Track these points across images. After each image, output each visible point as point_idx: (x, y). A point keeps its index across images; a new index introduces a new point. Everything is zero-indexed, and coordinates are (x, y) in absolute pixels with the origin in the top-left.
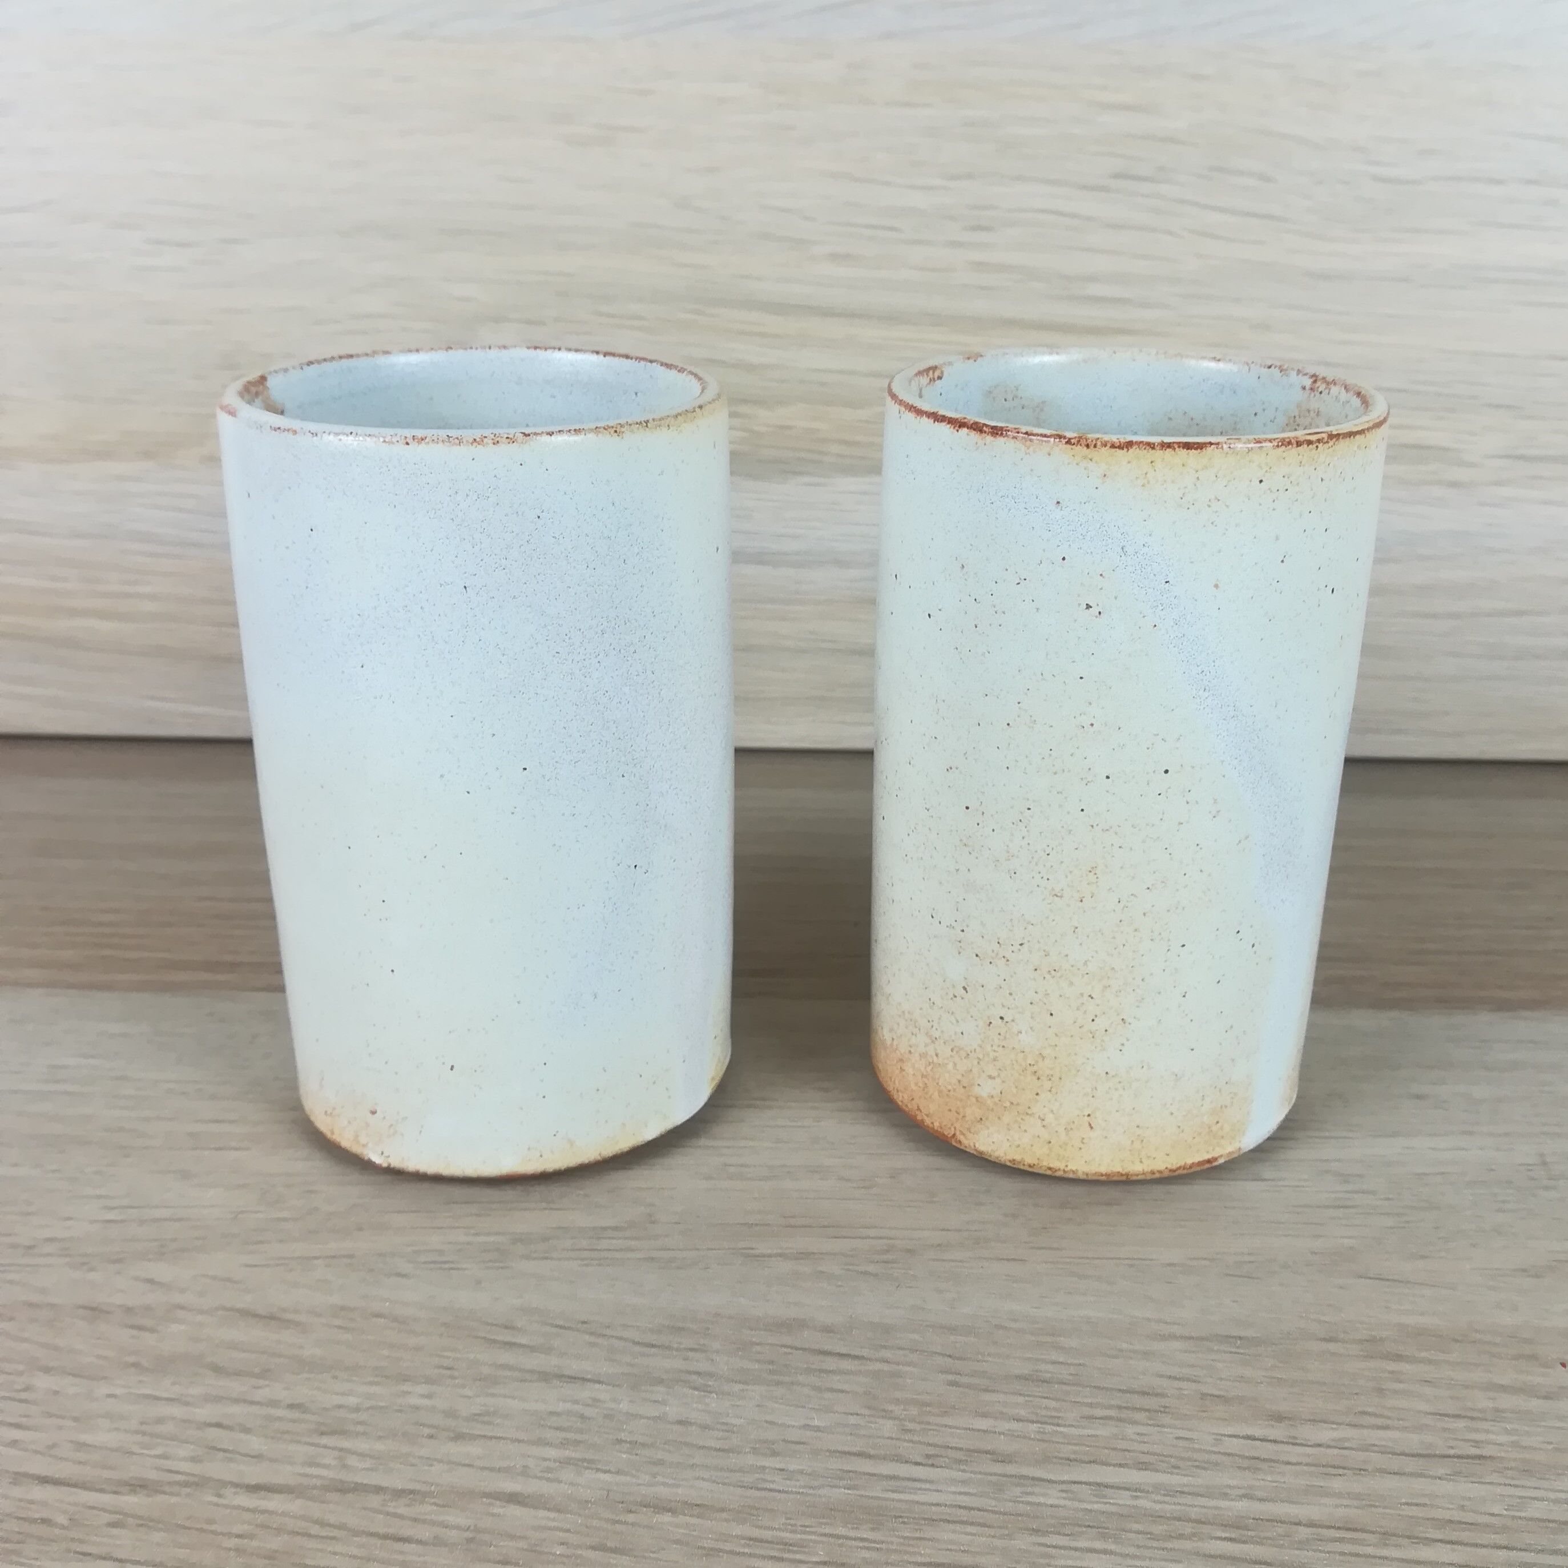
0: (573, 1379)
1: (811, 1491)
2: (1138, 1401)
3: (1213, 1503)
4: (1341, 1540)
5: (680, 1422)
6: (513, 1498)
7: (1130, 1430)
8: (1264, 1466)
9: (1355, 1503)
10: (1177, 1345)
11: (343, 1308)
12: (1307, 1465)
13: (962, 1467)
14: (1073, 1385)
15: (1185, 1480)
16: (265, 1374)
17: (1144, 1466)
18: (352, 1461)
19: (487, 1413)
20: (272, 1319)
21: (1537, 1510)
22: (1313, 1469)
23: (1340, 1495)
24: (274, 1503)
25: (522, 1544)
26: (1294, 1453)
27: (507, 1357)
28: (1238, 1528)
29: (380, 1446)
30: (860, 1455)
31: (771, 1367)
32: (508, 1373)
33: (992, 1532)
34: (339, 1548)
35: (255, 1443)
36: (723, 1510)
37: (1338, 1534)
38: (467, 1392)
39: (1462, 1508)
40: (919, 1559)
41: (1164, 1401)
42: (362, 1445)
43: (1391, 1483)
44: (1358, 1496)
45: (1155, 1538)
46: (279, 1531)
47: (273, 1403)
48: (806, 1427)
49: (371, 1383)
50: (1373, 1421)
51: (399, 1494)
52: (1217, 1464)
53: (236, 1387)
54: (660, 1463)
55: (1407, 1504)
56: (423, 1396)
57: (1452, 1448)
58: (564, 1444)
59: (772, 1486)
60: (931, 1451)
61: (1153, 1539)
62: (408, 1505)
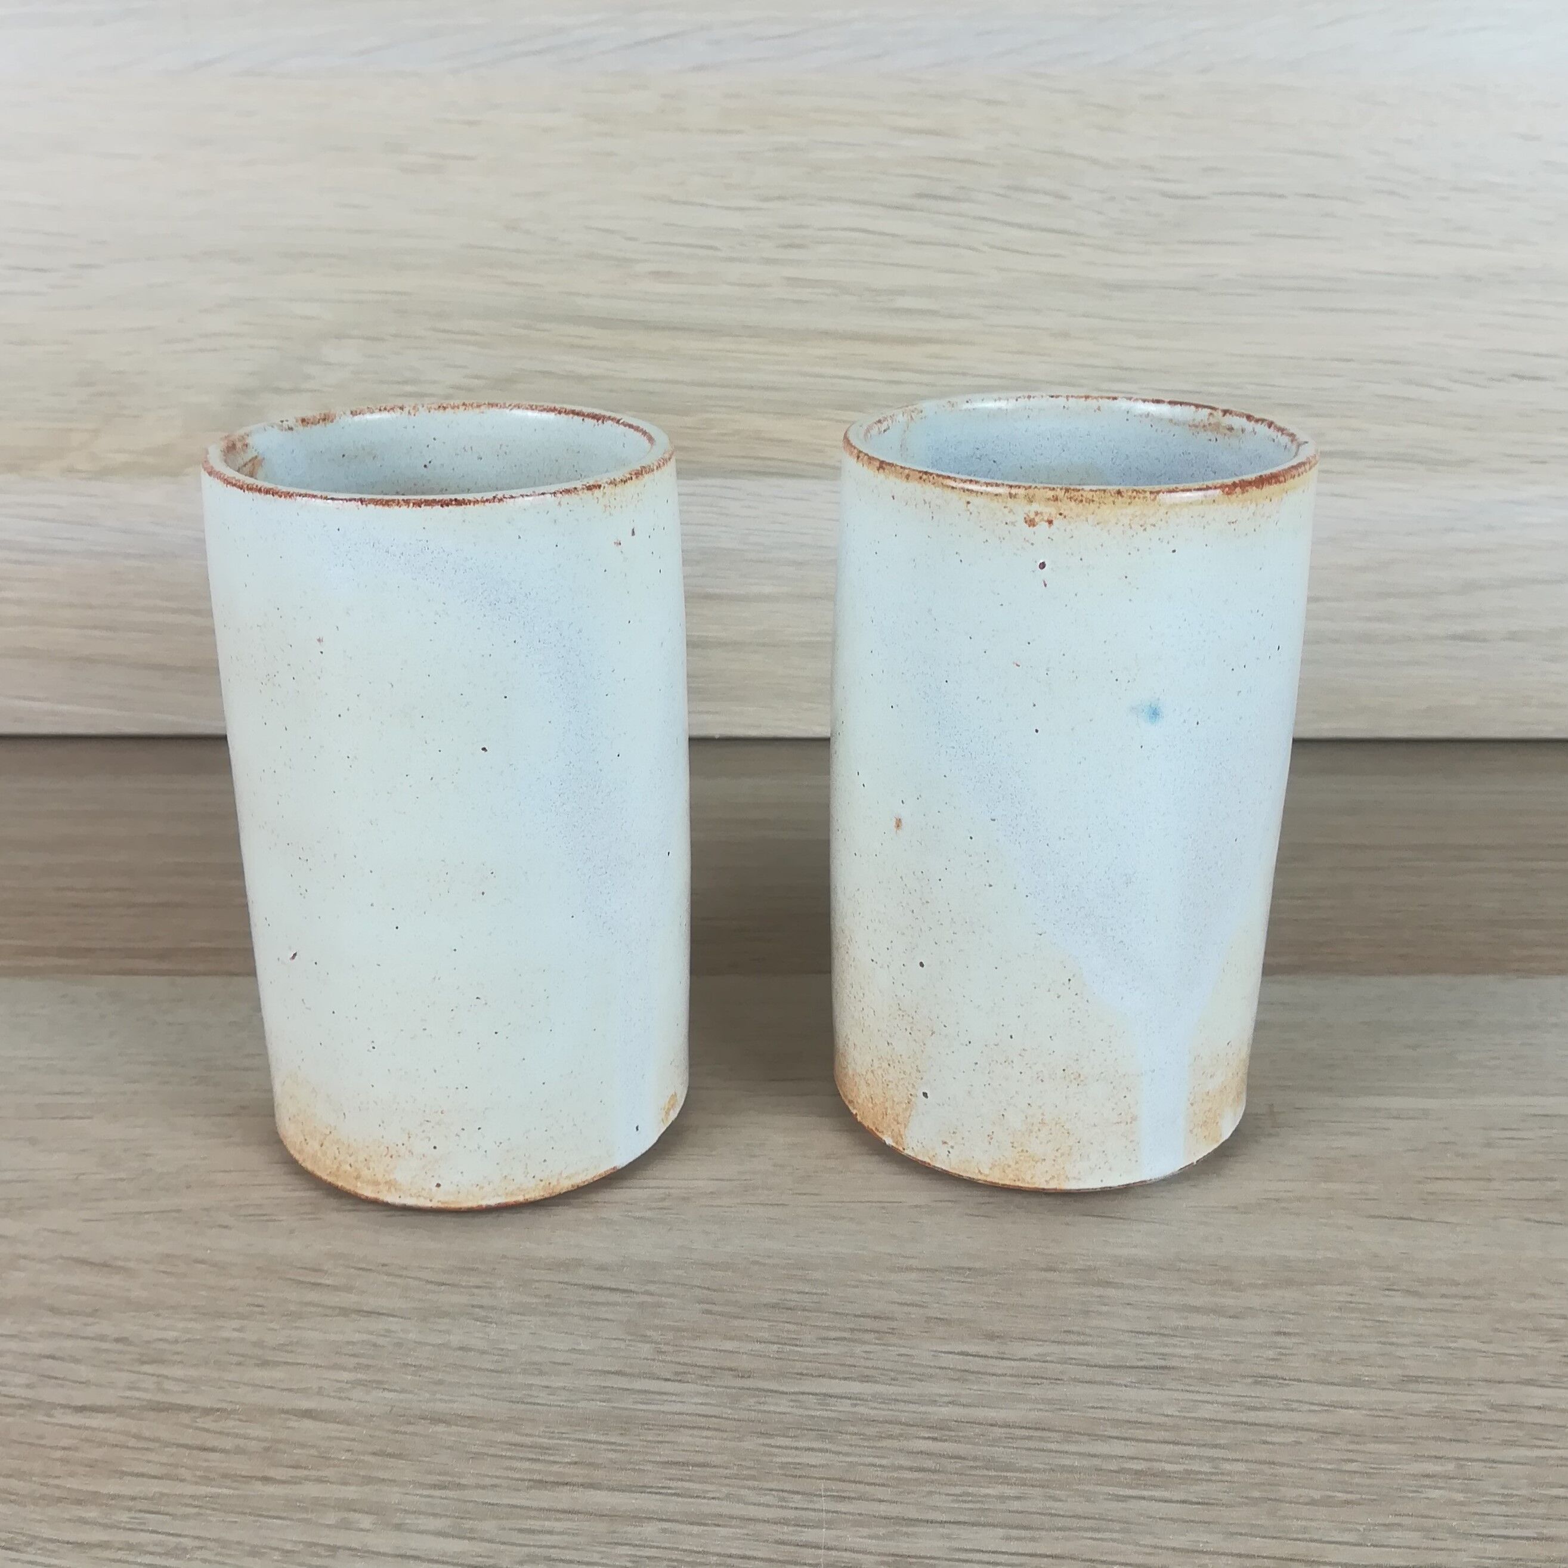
0: (369, 1313)
1: (570, 1404)
2: (869, 1324)
3: (923, 1409)
4: (1030, 1438)
5: (461, 1349)
6: (308, 1414)
7: (859, 1349)
8: (972, 1377)
9: (1047, 1407)
10: (914, 1275)
11: (168, 1256)
12: (1011, 1376)
13: (709, 1382)
14: (815, 1311)
15: (901, 1390)
16: (95, 1313)
17: (865, 1379)
18: (168, 1385)
19: (291, 1343)
20: (105, 1266)
21: (1206, 1412)
22: (1014, 1379)
23: (1036, 1401)
24: (97, 1421)
25: (313, 1452)
26: (1001, 1366)
27: (312, 1296)
28: (941, 1429)
29: (193, 1373)
30: (616, 1373)
31: (547, 1300)
32: (313, 1309)
33: (725, 1435)
34: (152, 1456)
35: (84, 1372)
36: (492, 1421)
37: (1028, 1433)
38: (275, 1326)
39: (1140, 1410)
40: (658, 1459)
41: (894, 1324)
42: (178, 1372)
43: (1080, 1390)
44: (1050, 1402)
45: (868, 1438)
46: (101, 1444)
47: (102, 1338)
48: (573, 1350)
49: (191, 1320)
50: (1075, 1338)
51: (207, 1412)
52: (931, 1376)
53: (68, 1324)
54: (440, 1382)
55: (1093, 1407)
56: (235, 1330)
57: (1141, 1360)
58: (358, 1368)
59: (539, 1401)
60: (680, 1369)
61: (865, 1439)
62: (215, 1421)
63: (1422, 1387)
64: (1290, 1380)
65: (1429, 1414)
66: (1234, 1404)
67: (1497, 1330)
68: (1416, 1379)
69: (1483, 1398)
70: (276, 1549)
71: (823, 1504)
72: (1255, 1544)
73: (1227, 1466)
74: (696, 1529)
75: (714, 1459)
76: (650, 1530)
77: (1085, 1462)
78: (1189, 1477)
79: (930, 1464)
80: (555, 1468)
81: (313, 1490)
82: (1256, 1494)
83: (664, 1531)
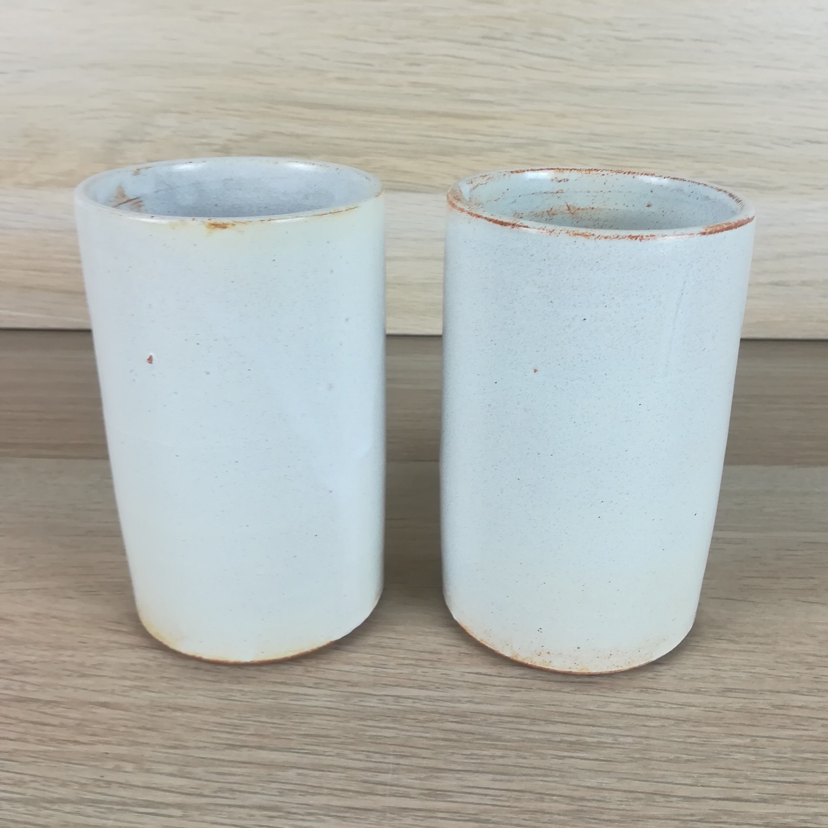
1: (253, 701)
2: (427, 656)
3: (452, 705)
4: (512, 722)
6: (105, 705)
7: (420, 670)
8: (482, 687)
9: (523, 704)
11: (37, 614)
12: (504, 686)
13: (332, 689)
14: (397, 649)
15: (441, 694)
17: (421, 688)
19: (100, 664)
21: (613, 708)
22: (506, 688)
23: (516, 701)
25: (104, 726)
26: (499, 681)
27: (115, 637)
28: (462, 717)
29: (41, 680)
30: (282, 683)
32: (113, 645)
33: (339, 719)
34: (12, 728)
36: (207, 710)
37: (510, 719)
38: (91, 654)
39: (575, 707)
40: (300, 732)
41: (440, 656)
42: (34, 680)
43: (542, 695)
44: (524, 701)
45: (420, 722)
49: (45, 650)
51: (48, 702)
52: (458, 686)
54: (181, 688)
55: (549, 705)
56: (69, 656)
58: (136, 679)
59: (235, 698)
60: (318, 681)
61: (418, 722)
62: (51, 708)
63: (734, 695)
64: (660, 690)
65: (737, 711)
66: (628, 704)
67: (777, 662)
68: (730, 690)
69: (769, 701)
70: (77, 783)
71: (391, 759)
72: (635, 785)
73: (621, 739)
74: (317, 773)
75: (332, 733)
76: (291, 774)
77: (542, 736)
78: (600, 745)
79: (454, 737)
80: (240, 737)
81: (101, 749)
82: (637, 756)
83: (299, 774)
